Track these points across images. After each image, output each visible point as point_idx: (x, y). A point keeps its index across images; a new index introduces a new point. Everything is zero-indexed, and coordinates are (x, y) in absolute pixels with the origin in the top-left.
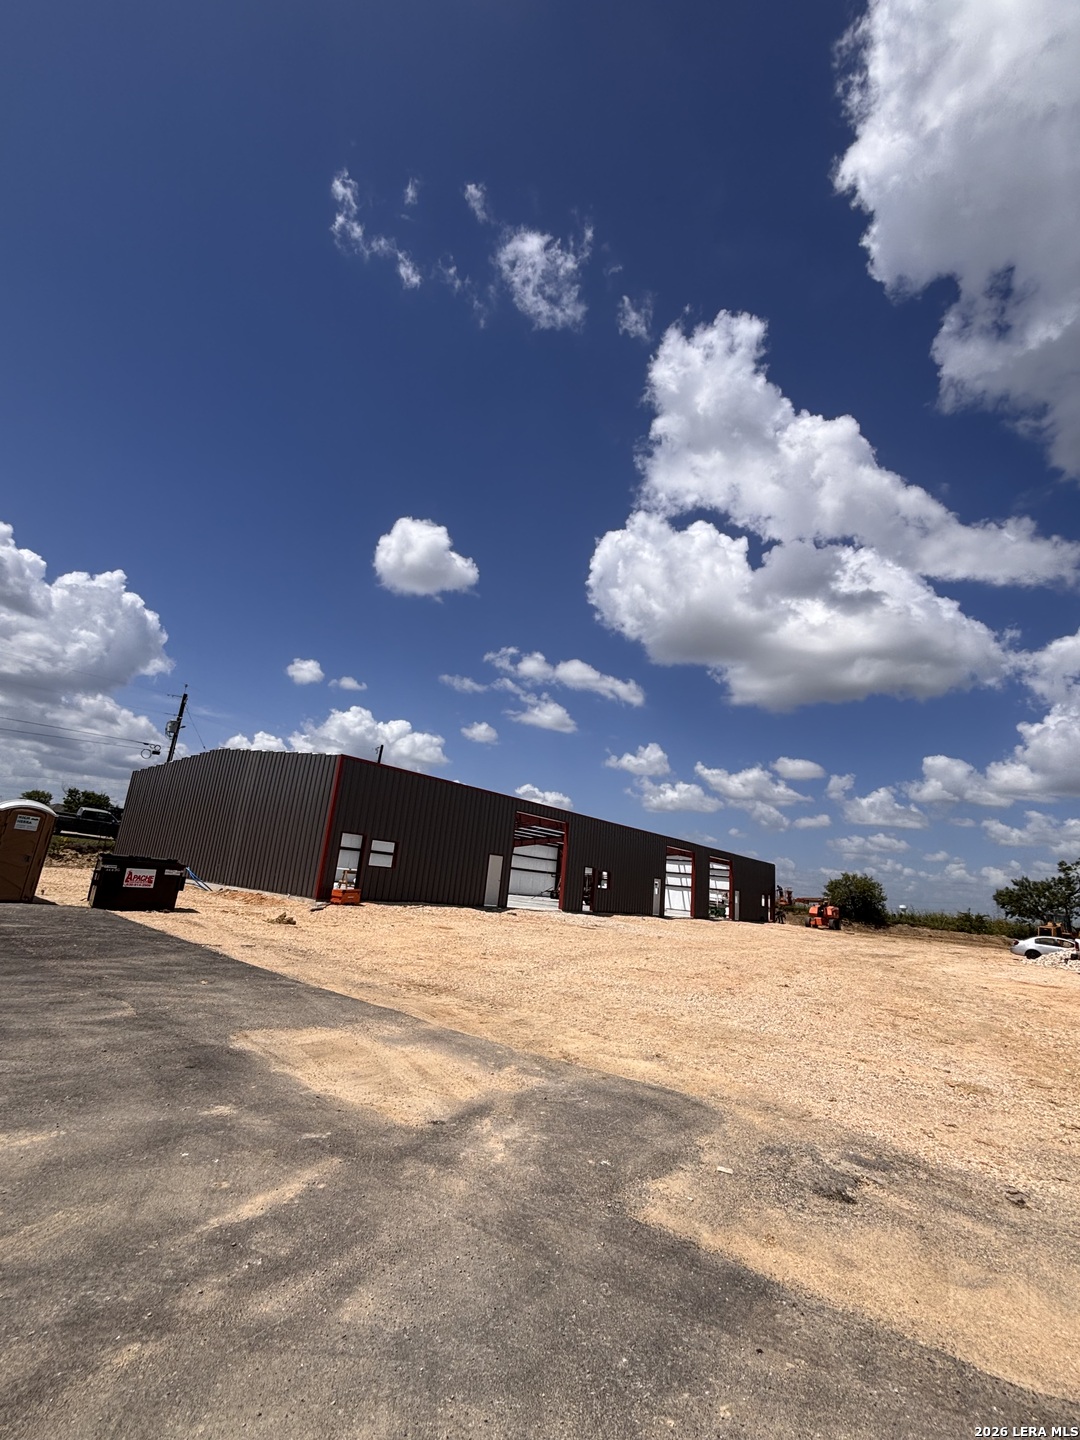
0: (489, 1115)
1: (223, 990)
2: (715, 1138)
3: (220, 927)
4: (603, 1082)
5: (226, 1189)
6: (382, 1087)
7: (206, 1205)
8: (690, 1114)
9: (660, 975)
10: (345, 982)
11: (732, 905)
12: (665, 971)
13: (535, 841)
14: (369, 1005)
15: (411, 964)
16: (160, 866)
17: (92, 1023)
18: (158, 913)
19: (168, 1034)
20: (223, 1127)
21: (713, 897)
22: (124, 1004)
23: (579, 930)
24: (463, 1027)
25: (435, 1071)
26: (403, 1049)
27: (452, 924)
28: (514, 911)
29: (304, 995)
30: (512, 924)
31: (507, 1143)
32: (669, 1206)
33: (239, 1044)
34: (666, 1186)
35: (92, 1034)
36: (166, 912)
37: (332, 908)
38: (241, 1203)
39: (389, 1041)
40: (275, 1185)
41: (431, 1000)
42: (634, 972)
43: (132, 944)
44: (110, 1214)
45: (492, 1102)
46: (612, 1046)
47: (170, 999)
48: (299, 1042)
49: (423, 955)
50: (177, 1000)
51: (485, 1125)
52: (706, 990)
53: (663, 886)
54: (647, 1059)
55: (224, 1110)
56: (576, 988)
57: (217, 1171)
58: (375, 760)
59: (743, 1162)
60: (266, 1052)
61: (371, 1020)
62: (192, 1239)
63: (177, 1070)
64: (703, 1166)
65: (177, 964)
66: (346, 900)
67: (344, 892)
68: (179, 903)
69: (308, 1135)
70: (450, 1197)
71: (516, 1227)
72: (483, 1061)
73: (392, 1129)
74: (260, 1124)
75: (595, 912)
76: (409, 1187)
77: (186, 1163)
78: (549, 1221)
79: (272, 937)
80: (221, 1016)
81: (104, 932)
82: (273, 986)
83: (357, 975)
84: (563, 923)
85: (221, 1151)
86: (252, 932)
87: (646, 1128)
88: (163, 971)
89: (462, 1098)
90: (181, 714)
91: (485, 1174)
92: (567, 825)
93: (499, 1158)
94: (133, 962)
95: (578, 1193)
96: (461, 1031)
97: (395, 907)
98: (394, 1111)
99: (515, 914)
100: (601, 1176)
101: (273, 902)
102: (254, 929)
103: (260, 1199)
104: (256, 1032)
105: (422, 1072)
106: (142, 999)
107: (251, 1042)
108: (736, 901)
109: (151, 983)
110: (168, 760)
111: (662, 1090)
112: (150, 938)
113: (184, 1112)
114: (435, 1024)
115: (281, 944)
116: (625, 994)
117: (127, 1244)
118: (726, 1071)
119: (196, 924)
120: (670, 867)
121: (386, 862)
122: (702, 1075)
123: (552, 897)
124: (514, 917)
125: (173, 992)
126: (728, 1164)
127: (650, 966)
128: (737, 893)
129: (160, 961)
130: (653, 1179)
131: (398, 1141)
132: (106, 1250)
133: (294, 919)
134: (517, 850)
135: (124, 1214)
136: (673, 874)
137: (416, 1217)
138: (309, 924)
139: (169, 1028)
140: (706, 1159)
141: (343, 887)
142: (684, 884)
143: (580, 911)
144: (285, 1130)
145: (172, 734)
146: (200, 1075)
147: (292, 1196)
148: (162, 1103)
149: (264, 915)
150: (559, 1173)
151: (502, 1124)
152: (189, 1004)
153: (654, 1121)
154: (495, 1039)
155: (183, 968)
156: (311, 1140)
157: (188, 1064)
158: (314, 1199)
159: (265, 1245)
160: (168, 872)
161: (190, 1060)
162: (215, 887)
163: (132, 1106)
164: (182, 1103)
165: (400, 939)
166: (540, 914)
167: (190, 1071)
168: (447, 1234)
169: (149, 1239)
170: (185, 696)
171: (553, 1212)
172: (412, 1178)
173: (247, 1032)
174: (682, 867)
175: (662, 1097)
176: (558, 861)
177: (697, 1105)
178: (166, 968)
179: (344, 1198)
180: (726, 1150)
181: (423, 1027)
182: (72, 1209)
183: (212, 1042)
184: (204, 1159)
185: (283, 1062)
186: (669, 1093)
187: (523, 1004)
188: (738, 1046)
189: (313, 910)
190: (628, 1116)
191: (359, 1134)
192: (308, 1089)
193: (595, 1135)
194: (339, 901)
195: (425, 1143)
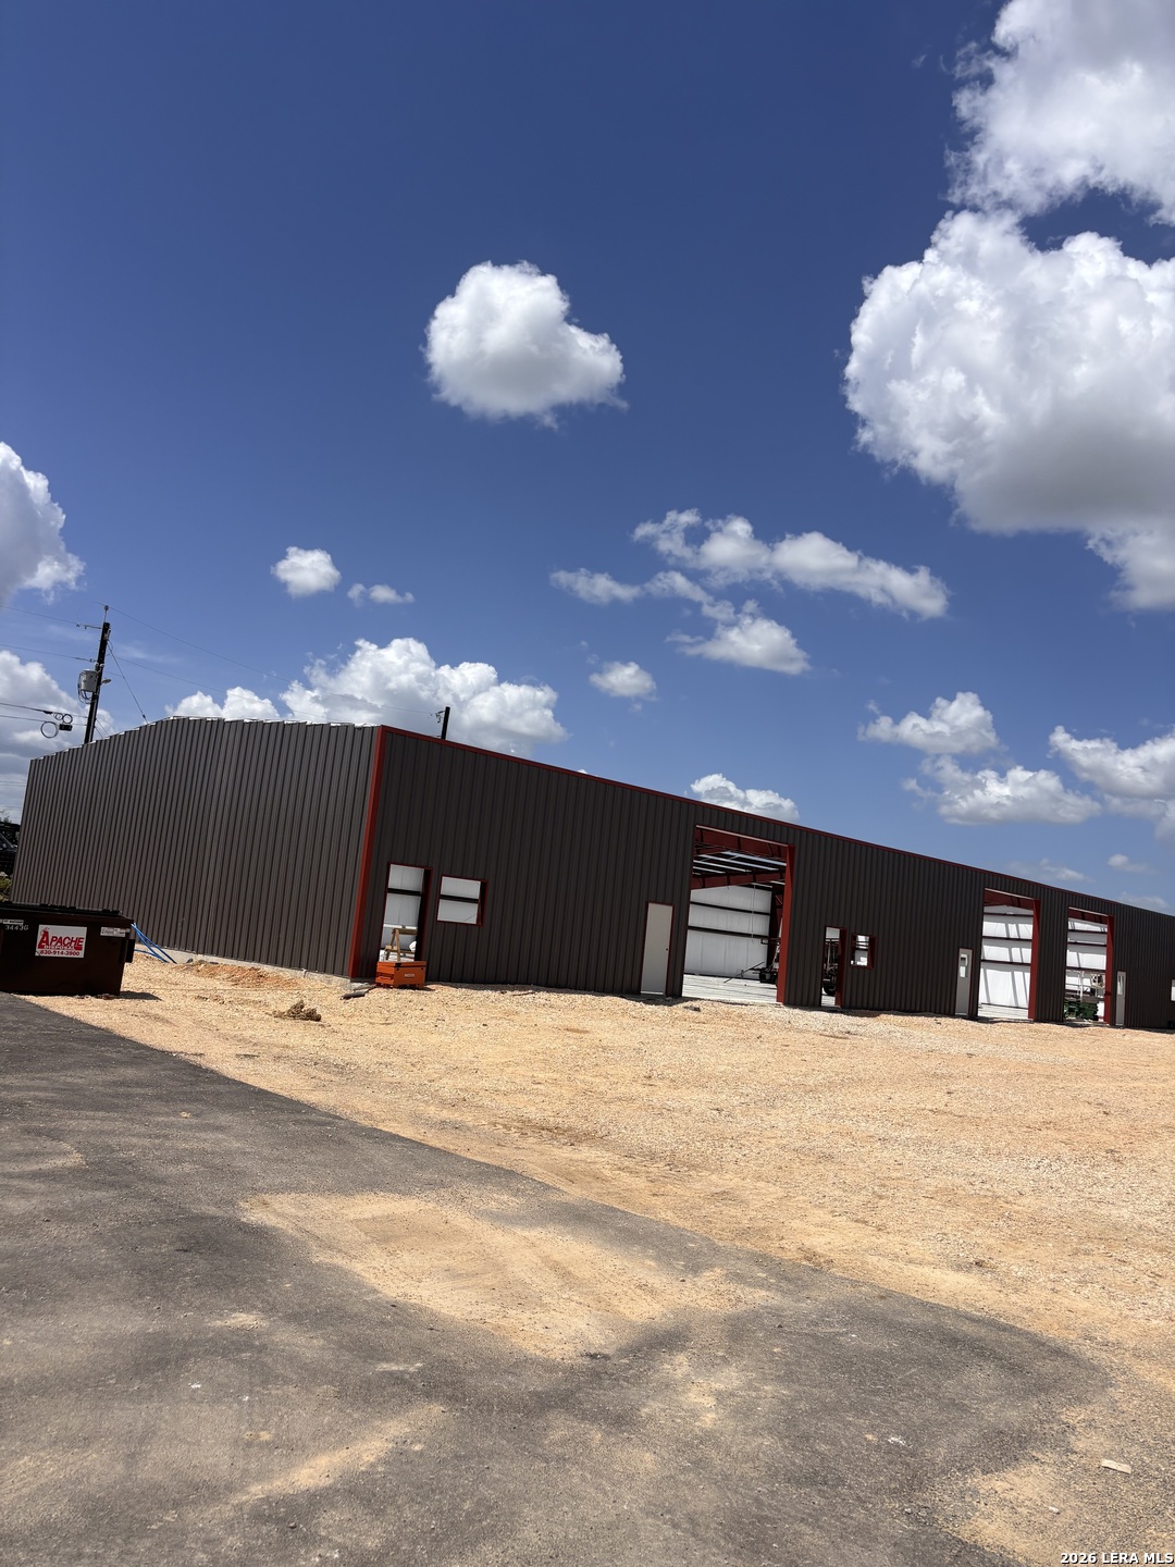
0: (683, 1349)
1: (219, 1128)
2: (1096, 1410)
3: (199, 1023)
4: (880, 1304)
5: (267, 1443)
6: (496, 1294)
7: (241, 1464)
8: (1047, 1367)
9: (976, 1121)
10: (416, 1119)
11: (1110, 996)
12: (985, 1116)
13: (728, 878)
14: (459, 1159)
15: (523, 1091)
16: (93, 921)
17: (20, 1176)
18: (93, 999)
19: (139, 1196)
20: (249, 1346)
21: (1072, 982)
22: (65, 1146)
23: (818, 1040)
24: (624, 1200)
25: (584, 1272)
26: (526, 1233)
27: (587, 1024)
28: (696, 1004)
29: (351, 1139)
30: (696, 1026)
31: (720, 1396)
32: (1016, 1518)
33: (255, 1215)
34: (1009, 1486)
35: (24, 1193)
36: (108, 998)
37: (378, 995)
38: (293, 1466)
39: (501, 1219)
40: (343, 1441)
41: (564, 1153)
42: (926, 1117)
43: (62, 1050)
44: (98, 1466)
45: (688, 1327)
46: (892, 1242)
47: (135, 1140)
48: (352, 1216)
49: (541, 1076)
50: (147, 1142)
51: (679, 1365)
52: (1065, 1151)
53: (977, 962)
54: (959, 1268)
55: (245, 1319)
56: (819, 1142)
57: (250, 1414)
58: (437, 733)
59: (1150, 1455)
60: (300, 1230)
61: (465, 1184)
62: (227, 1512)
63: (163, 1255)
64: (1073, 1457)
65: (139, 1084)
66: (403, 980)
67: (398, 965)
68: (127, 983)
69: (384, 1366)
70: (631, 1477)
71: (748, 1534)
72: (664, 1258)
73: (521, 1364)
74: (308, 1345)
75: (845, 1007)
76: (561, 1459)
77: (198, 1399)
78: (803, 1527)
79: (284, 1041)
80: (220, 1170)
81: (15, 1029)
82: (296, 1122)
83: (432, 1108)
84: (788, 1026)
85: (251, 1383)
86: (250, 1032)
87: (967, 1387)
88: (117, 1096)
89: (633, 1318)
90: (101, 659)
91: (686, 1444)
92: (792, 849)
93: (709, 1420)
94: (69, 1080)
95: (850, 1487)
96: (621, 1207)
97: (485, 992)
98: (522, 1335)
99: (697, 1009)
100: (890, 1463)
101: (279, 983)
102: (252, 1028)
103: (323, 1461)
104: (280, 1197)
105: (564, 1274)
106: (92, 1140)
107: (275, 1212)
108: (1120, 989)
109: (101, 1114)
110: (86, 740)
111: (992, 1324)
112: (88, 1040)
113: (183, 1321)
114: (574, 1193)
115: (301, 1054)
116: (910, 1154)
117: (131, 1512)
118: (1112, 1297)
119: (157, 1018)
120: (990, 927)
121: (468, 915)
122: (1066, 1301)
123: (762, 979)
124: (695, 1014)
125: (138, 1128)
126: (1121, 1456)
127: (956, 1106)
128: (1122, 975)
129: (110, 1078)
130: (985, 1472)
131: (534, 1383)
132: (102, 1518)
133: (318, 1012)
134: (697, 895)
135: (120, 1468)
136: (995, 940)
137: (577, 1507)
138: (342, 1020)
139: (140, 1187)
140: (1080, 1445)
141: (393, 958)
142: (1017, 959)
143: (817, 1006)
144: (347, 1356)
145: (90, 695)
146: (202, 1264)
147: (372, 1459)
148: (148, 1305)
149: (266, 1005)
150: (815, 1452)
151: (708, 1363)
152: (167, 1150)
153: (982, 1377)
154: (681, 1223)
155: (150, 1091)
156: (391, 1373)
157: (178, 1245)
158: (409, 1467)
159: (341, 1530)
160: (105, 931)
161: (181, 1239)
162: (180, 956)
163: (103, 1308)
164: (178, 1306)
165: (499, 1048)
166: (744, 1010)
167: (184, 1256)
168: (633, 1536)
169: (162, 1506)
170: (106, 627)
171: (810, 1515)
172: (564, 1442)
173: (267, 1197)
174: (1012, 927)
175: (993, 1336)
176: (774, 915)
177: (1059, 1352)
178: (121, 1090)
179: (455, 1467)
180: (1118, 1433)
181: (554, 1197)
182: (42, 1454)
183: (212, 1210)
184: (227, 1395)
185: (329, 1245)
186: (1005, 1330)
187: (726, 1166)
188: (1132, 1255)
189: (347, 997)
190: (932, 1364)
191: (468, 1366)
192: (375, 1291)
193: (876, 1392)
194: (391, 982)
195: (579, 1389)
